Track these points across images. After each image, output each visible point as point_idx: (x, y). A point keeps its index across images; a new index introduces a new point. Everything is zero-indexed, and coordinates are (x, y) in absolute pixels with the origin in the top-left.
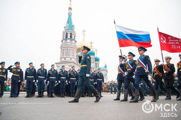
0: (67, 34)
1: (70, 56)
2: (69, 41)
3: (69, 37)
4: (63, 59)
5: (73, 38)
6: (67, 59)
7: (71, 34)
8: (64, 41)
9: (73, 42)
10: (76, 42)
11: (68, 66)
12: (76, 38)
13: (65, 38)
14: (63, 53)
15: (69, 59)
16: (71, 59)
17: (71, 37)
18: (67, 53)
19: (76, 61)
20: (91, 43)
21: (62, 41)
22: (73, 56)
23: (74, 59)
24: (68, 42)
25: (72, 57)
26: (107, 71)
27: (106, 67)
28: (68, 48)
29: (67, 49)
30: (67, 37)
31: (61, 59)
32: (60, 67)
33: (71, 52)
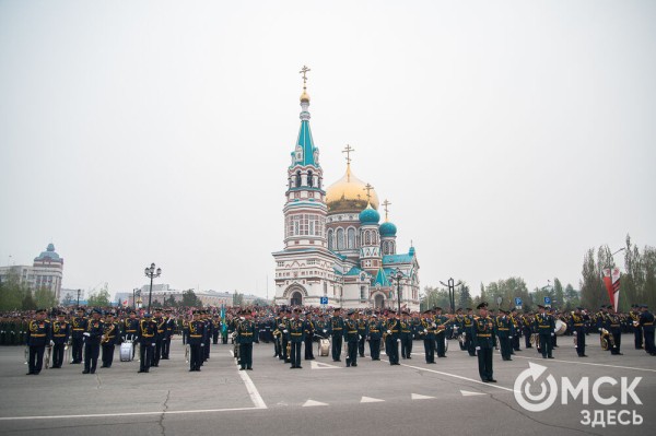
0: (299, 174)
1: (309, 235)
2: (304, 194)
3: (304, 182)
4: (292, 243)
5: (316, 185)
6: (301, 242)
7: (310, 173)
8: (292, 196)
9: (317, 195)
10: (323, 194)
11: (305, 262)
12: (323, 182)
13: (293, 185)
14: (292, 228)
15: (307, 242)
16: (312, 242)
17: (310, 182)
18: (301, 227)
19: (326, 245)
20: (369, 187)
21: (287, 194)
22: (317, 233)
23: (319, 243)
24: (303, 199)
25: (314, 236)
26: (416, 266)
27: (412, 253)
28: (304, 214)
29: (302, 217)
30: (299, 182)
31: (286, 242)
32: (286, 263)
33: (312, 223)
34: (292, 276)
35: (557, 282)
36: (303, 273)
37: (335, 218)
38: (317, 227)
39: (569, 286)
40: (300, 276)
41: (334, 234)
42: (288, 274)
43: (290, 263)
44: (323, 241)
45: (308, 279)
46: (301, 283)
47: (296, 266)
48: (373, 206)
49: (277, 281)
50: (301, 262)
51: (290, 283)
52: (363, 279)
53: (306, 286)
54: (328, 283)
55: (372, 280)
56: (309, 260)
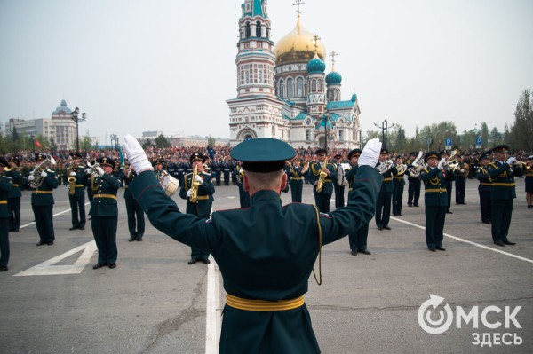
0: (248, 25)
1: (258, 84)
2: (253, 45)
3: (253, 33)
4: (243, 91)
5: (264, 35)
6: (251, 90)
7: (258, 24)
8: (242, 47)
9: (266, 46)
10: (271, 44)
11: (255, 108)
12: (271, 32)
13: (244, 37)
14: (243, 77)
15: (256, 90)
16: (261, 90)
17: (259, 32)
18: (251, 76)
19: (274, 92)
20: (316, 38)
21: (239, 45)
22: (265, 82)
23: (269, 90)
24: (252, 49)
25: (263, 84)
26: (358, 110)
27: (354, 99)
28: (253, 63)
29: (251, 66)
30: (248, 33)
31: (238, 90)
32: (238, 109)
33: (260, 71)
34: (243, 121)
35: (485, 126)
36: (253, 118)
37: (286, 69)
38: (265, 76)
39: (495, 129)
40: (250, 120)
41: (285, 83)
42: (240, 119)
43: (242, 109)
44: (272, 89)
45: (258, 123)
46: (251, 127)
47: (246, 112)
48: (320, 56)
49: (231, 125)
50: (250, 108)
51: (242, 127)
52: (308, 123)
53: (256, 129)
54: (276, 127)
55: (316, 124)
56: (258, 106)
